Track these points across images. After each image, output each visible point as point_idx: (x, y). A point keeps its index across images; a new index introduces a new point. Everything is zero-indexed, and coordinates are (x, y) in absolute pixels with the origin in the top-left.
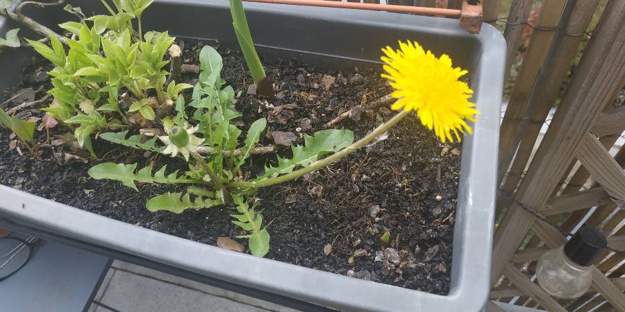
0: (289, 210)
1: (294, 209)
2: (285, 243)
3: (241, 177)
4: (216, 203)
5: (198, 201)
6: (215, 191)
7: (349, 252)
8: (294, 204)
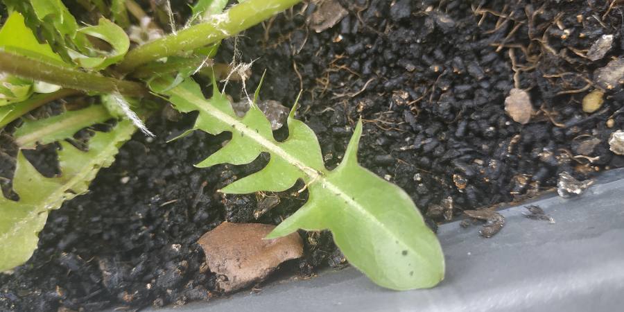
0: (340, 48)
1: (351, 38)
2: (387, 147)
3: (146, 21)
4: (122, 135)
5: (68, 158)
6: (97, 100)
7: (581, 83)
8: (345, 25)
